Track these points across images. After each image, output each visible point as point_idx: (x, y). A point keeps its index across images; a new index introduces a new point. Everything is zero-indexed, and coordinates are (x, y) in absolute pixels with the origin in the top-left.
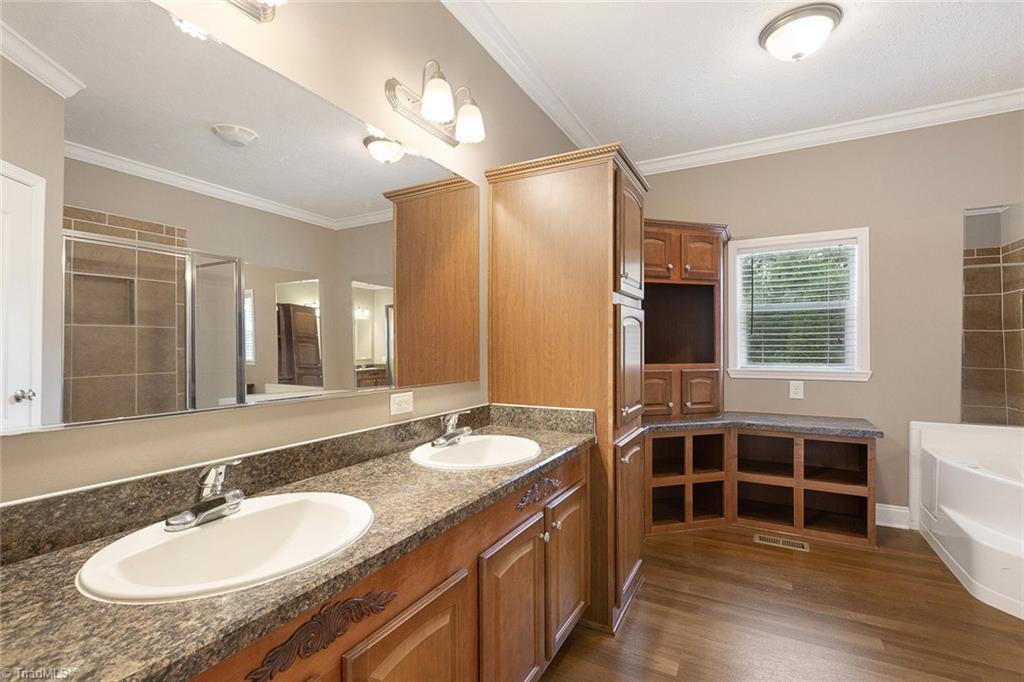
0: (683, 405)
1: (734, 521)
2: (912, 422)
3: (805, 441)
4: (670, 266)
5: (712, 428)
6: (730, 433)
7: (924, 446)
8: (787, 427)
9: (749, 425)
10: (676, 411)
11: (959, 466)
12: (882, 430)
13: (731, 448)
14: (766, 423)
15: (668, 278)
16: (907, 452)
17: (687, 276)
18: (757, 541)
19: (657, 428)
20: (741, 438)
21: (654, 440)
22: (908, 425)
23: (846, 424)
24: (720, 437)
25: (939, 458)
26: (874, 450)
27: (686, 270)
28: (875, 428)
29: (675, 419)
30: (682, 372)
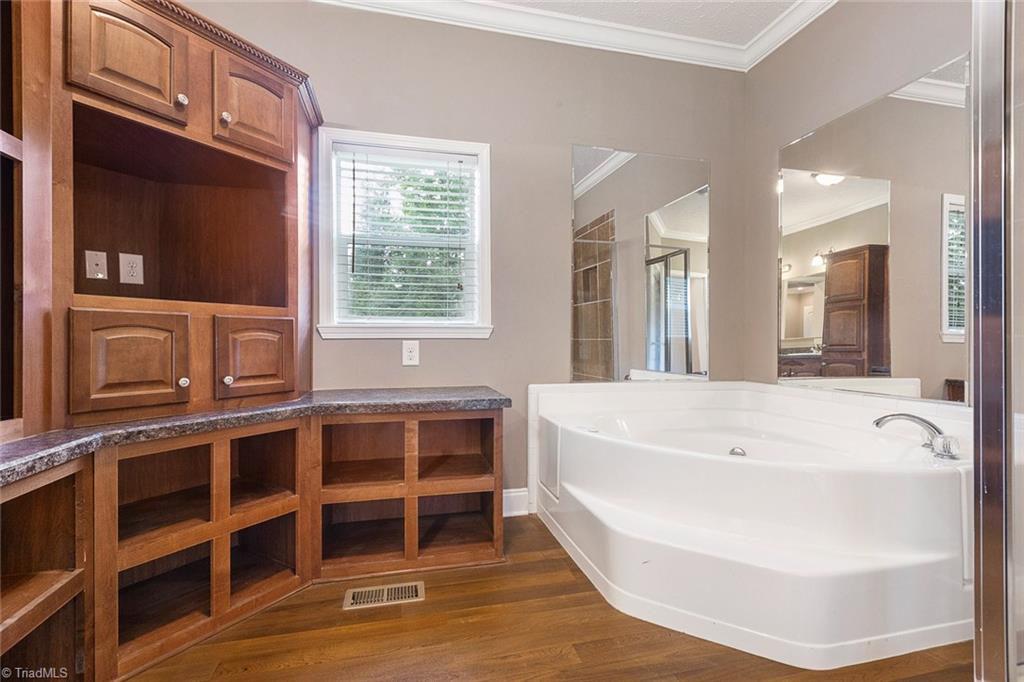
0: (217, 381)
1: (316, 573)
2: (531, 386)
3: (420, 422)
4: (182, 98)
5: (274, 420)
6: (309, 424)
7: (541, 413)
8: (396, 406)
9: (340, 407)
10: (200, 394)
11: (580, 431)
12: (508, 397)
13: (309, 451)
14: (365, 402)
15: (182, 125)
16: (525, 422)
17: (225, 134)
18: (348, 606)
19: (129, 436)
20: (327, 431)
21: (121, 463)
22: (527, 388)
23: (470, 394)
24: (290, 435)
25: (560, 424)
26: (500, 424)
27: (223, 122)
28: (500, 395)
29: (199, 410)
30: (214, 316)
